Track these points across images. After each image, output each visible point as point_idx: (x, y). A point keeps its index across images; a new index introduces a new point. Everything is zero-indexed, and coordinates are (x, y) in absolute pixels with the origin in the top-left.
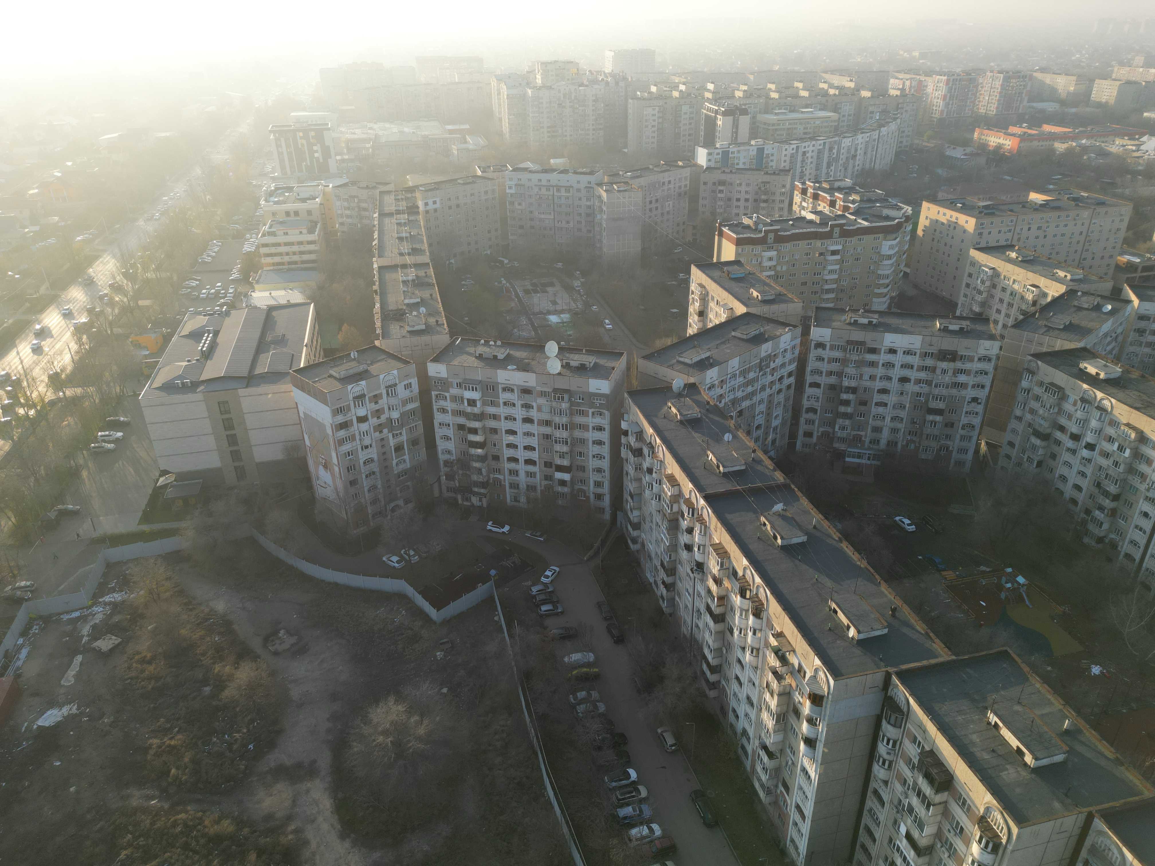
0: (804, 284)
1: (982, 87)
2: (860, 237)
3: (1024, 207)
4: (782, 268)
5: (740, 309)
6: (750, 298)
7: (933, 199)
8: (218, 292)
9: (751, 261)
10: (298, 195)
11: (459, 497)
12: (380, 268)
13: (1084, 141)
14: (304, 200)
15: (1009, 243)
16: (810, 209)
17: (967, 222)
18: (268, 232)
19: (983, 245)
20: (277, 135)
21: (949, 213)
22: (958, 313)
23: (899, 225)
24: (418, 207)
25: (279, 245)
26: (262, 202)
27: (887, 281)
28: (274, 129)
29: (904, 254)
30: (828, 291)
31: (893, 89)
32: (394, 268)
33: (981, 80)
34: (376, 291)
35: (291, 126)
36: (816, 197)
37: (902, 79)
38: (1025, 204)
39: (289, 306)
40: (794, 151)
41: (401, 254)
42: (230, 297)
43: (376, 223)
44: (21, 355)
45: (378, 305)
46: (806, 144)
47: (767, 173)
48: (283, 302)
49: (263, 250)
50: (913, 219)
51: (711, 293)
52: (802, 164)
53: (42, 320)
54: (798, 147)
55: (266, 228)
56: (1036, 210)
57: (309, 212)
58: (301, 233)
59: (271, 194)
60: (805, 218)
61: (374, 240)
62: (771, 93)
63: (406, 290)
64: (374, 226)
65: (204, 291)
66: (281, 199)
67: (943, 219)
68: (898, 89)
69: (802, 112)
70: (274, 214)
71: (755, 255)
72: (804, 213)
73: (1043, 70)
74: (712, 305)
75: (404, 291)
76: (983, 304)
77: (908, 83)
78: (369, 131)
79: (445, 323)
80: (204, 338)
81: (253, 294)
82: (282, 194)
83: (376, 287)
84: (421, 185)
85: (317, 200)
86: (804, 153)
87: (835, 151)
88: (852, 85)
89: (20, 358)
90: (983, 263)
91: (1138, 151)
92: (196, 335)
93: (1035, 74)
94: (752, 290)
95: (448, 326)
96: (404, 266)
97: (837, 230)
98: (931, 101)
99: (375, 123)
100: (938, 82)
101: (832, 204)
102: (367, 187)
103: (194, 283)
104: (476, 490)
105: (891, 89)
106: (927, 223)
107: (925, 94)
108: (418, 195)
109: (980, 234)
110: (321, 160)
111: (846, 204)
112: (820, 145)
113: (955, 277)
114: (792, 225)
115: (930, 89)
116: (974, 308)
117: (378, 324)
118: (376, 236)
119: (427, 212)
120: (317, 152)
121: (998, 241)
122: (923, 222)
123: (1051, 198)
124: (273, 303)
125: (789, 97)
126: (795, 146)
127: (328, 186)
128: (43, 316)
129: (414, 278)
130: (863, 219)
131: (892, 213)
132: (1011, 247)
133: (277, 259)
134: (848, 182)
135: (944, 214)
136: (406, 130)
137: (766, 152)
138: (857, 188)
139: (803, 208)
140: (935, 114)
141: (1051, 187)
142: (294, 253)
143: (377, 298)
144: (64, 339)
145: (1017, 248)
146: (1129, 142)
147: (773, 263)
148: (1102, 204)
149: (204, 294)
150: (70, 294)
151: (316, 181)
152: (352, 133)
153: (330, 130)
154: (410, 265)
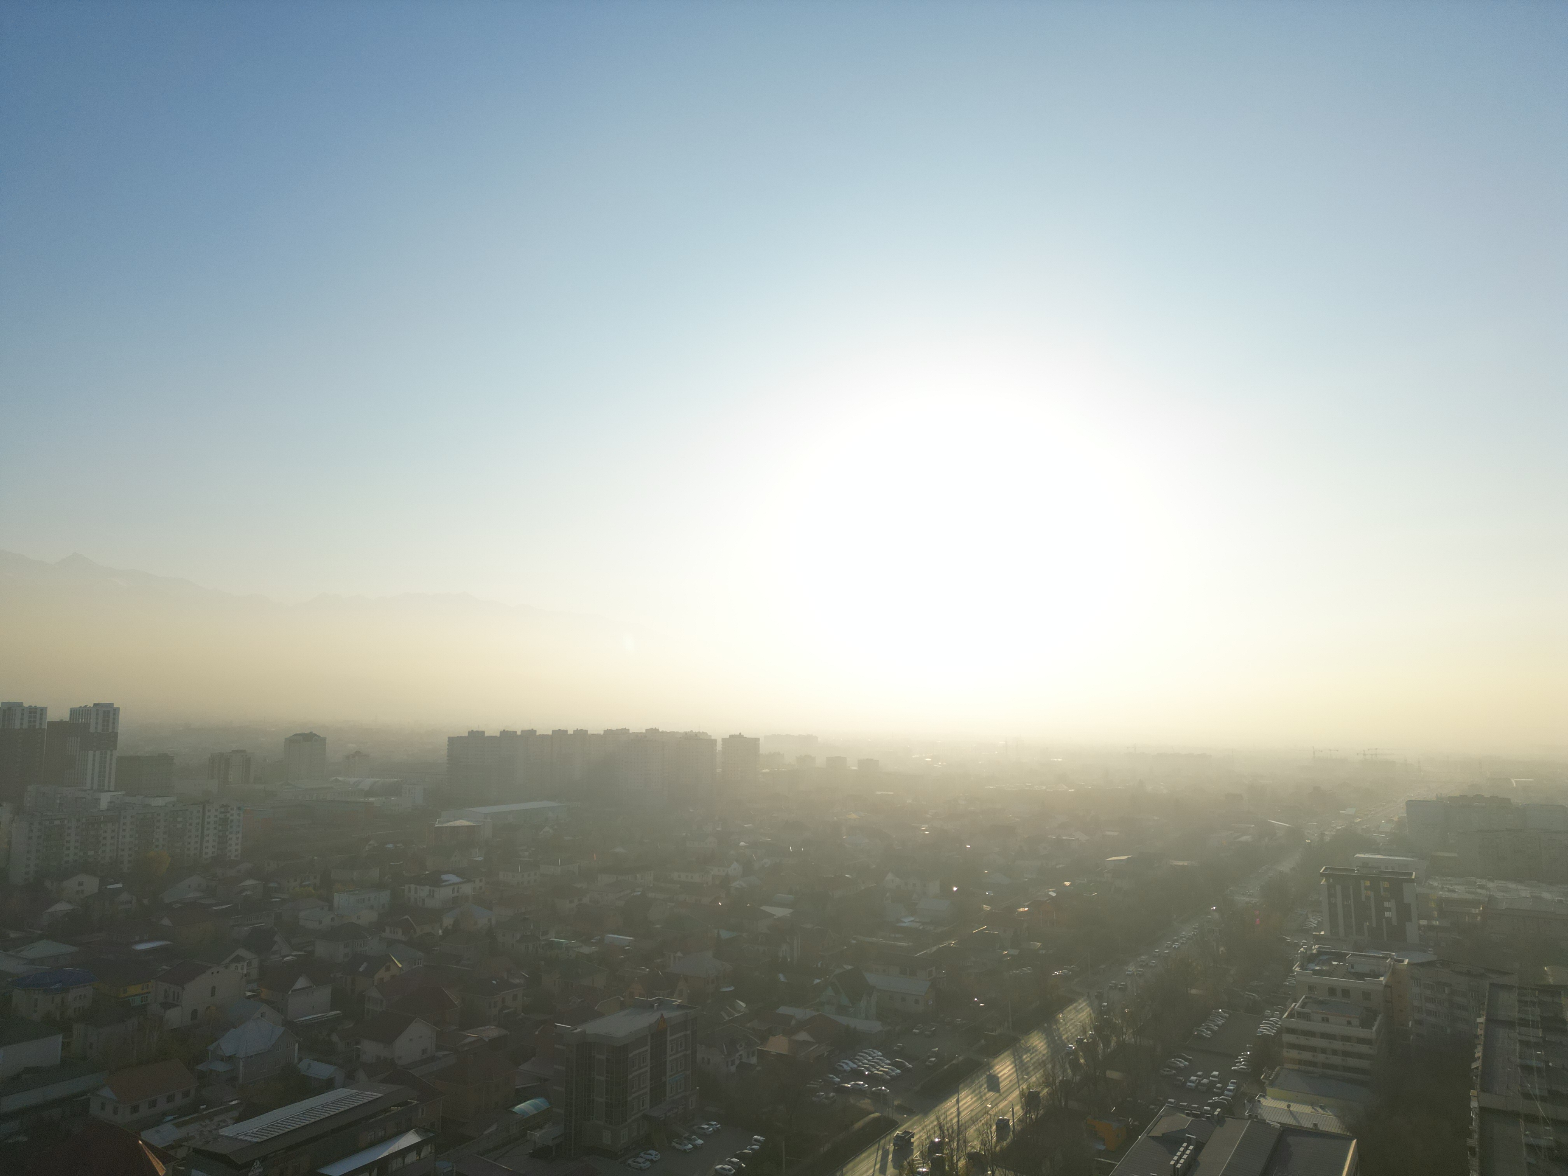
8: (1212, 1084)
10: (1352, 967)
12: (1483, 1110)
14: (1360, 976)
18: (1299, 1013)
20: (1331, 880)
25: (1312, 1034)
26: (1296, 968)
28: (1328, 872)
32: (1510, 1116)
34: (1472, 1150)
35: (1354, 870)
39: (1315, 1133)
41: (1527, 1096)
42: (1228, 1096)
43: (1480, 1032)
48: (1307, 1124)
49: (1287, 1038)
55: (1296, 1006)
57: (1367, 995)
58: (1349, 1023)
59: (1310, 959)
61: (1475, 1060)
63: (1533, 1161)
64: (1477, 1037)
65: (1193, 1078)
66: (1324, 968)
70: (1311, 988)
75: (1530, 1164)
78: (1479, 890)
80: (1182, 1149)
81: (1262, 1099)
82: (1328, 962)
83: (1473, 1141)
85: (1382, 979)
92: (1171, 1142)
96: (1532, 1119)
99: (1492, 880)
102: (1469, 973)
103: (1182, 1063)
118: (1479, 1053)
120: (1389, 910)
124: (1289, 1121)
127: (1403, 961)
129: (1553, 1144)
133: (1306, 1056)
136: (1547, 896)
142: (1335, 1052)
143: (1475, 1162)
149: (1193, 1082)
150: (1031, 1041)
151: (1382, 951)
152: (1449, 891)
153: (1414, 882)
154: (1544, 1118)
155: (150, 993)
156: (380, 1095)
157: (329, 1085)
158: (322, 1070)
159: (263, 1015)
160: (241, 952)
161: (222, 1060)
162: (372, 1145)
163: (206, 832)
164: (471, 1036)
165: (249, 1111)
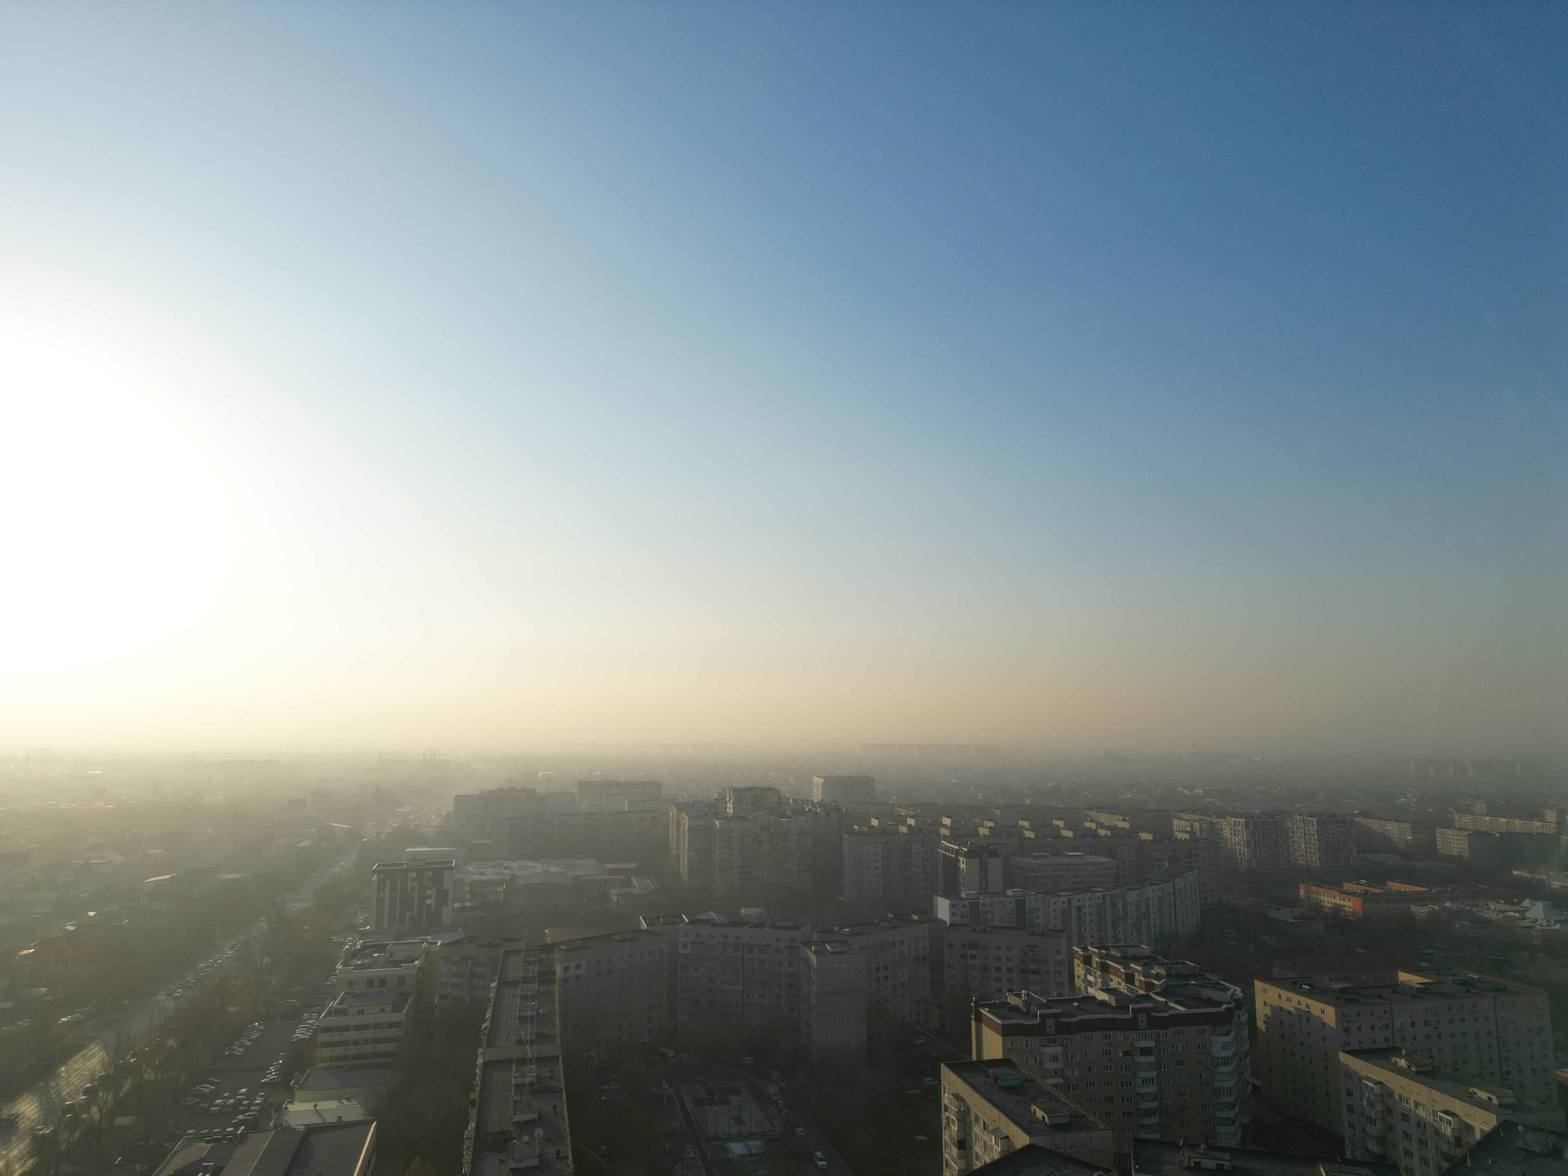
0: (1110, 1099)
1: (1293, 833)
2: (1177, 1029)
3: (1395, 992)
4: (1073, 1073)
5: (1021, 1139)
6: (1033, 1120)
7: (1268, 978)
8: (239, 1103)
9: (1027, 1061)
10: (392, 956)
12: (486, 1064)
13: (1448, 904)
14: (397, 964)
15: (1390, 1043)
16: (1099, 985)
17: (1323, 1012)
18: (336, 1010)
19: (1355, 1046)
20: (382, 876)
21: (1295, 997)
22: (1348, 1155)
23: (1229, 1014)
24: (555, 973)
25: (346, 1028)
26: (339, 967)
27: (1230, 1099)
28: (381, 868)
29: (1246, 1057)
30: (1148, 1113)
31: (1180, 831)
32: (505, 1063)
33: (1289, 825)
34: (473, 1102)
35: (404, 864)
36: (1104, 968)
37: (1188, 820)
38: (1397, 989)
39: (340, 1125)
40: (1066, 905)
41: (520, 1043)
42: (254, 1111)
43: (492, 995)
45: (472, 1125)
46: (1080, 896)
47: (1033, 934)
48: (331, 1119)
49: (323, 1037)
50: (1247, 1003)
51: (974, 1110)
52: (1079, 923)
54: (1069, 901)
55: (334, 1004)
56: (1413, 996)
57: (401, 981)
58: (383, 1010)
59: (354, 954)
60: (1094, 998)
61: (485, 1021)
62: (1025, 832)
63: (518, 1099)
64: (489, 1000)
65: (218, 1101)
66: (366, 961)
67: (1289, 1007)
68: (1186, 832)
69: (1069, 856)
70: (351, 983)
71: (1032, 1051)
72: (1091, 991)
73: (1365, 814)
74: (977, 1129)
75: (516, 1101)
76: (1382, 1140)
77: (1196, 825)
78: (504, 871)
79: (570, 1155)
81: (289, 1106)
82: (370, 955)
84: (563, 943)
85: (416, 962)
86: (1079, 909)
87: (1120, 906)
88: (1126, 825)
90: (1364, 1074)
91: (1524, 919)
93: (1356, 819)
94: (1033, 1107)
95: (574, 1161)
96: (522, 1062)
97: (1142, 1017)
98: (1232, 847)
99: (514, 861)
100: (1234, 825)
101: (1129, 979)
102: (489, 945)
103: (207, 1089)
105: (1177, 831)
106: (1268, 1011)
107: (1222, 838)
108: (557, 956)
109: (1346, 1030)
110: (433, 909)
111: (1148, 980)
112: (1099, 898)
113: (1328, 1095)
114: (1078, 1007)
115: (1227, 833)
116: (1370, 1147)
117: (467, 1157)
118: (488, 1016)
119: (566, 980)
120: (430, 897)
121: (1374, 1041)
122: (1262, 1011)
123: (1428, 981)
124: (315, 1120)
125: (1049, 837)
126: (1065, 899)
127: (436, 943)
129: (534, 1079)
130: (1176, 1002)
131: (1216, 995)
132: (1395, 1051)
133: (338, 1051)
134: (1145, 949)
135: (1289, 999)
136: (553, 869)
137: (1027, 905)
138: (1160, 958)
139: (1090, 984)
140: (1241, 863)
141: (1424, 964)
142: (366, 1042)
143: (474, 1113)
145: (1404, 1052)
146: (1508, 907)
147: (1059, 1065)
148: (1502, 990)
149: (217, 1106)
151: (420, 936)
152: (481, 874)
153: (453, 870)
154: (530, 1058)
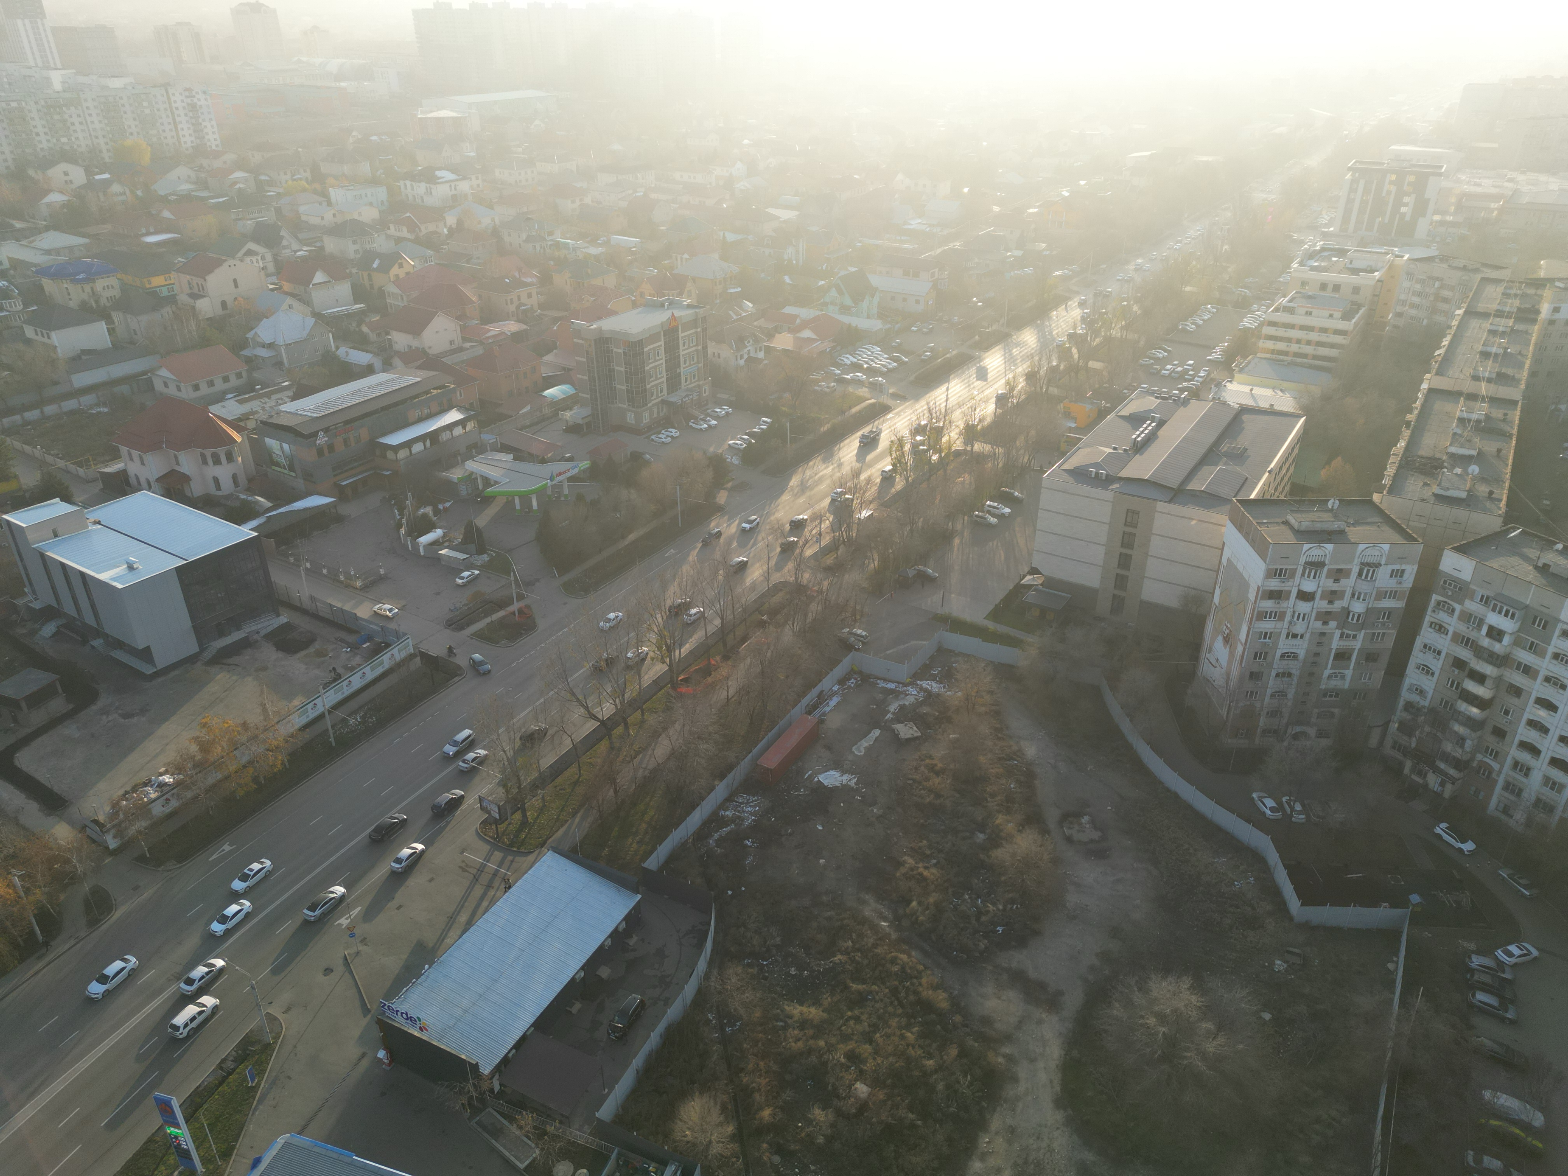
8: (1185, 372)
10: (1351, 263)
11: (1408, 764)
12: (1431, 390)
14: (1355, 271)
18: (1285, 307)
20: (1357, 175)
24: (1538, 312)
25: (1292, 326)
26: (1295, 265)
28: (1358, 165)
32: (1453, 395)
34: (1408, 424)
35: (1384, 163)
39: (1271, 412)
41: (1476, 378)
42: (1197, 381)
43: (1455, 323)
44: (949, 392)
45: (1402, 444)
48: (1264, 404)
49: (1267, 330)
53: (984, 359)
55: (1284, 301)
57: (1356, 290)
58: (1331, 316)
59: (1312, 255)
61: (1440, 348)
63: (1459, 431)
64: (1450, 327)
65: (1169, 367)
66: (1323, 264)
70: (1304, 284)
75: (1455, 434)
78: (1506, 184)
79: (1505, 499)
80: (1145, 426)
81: (1228, 384)
82: (1329, 258)
83: (1411, 417)
84: (1560, 280)
85: (1376, 274)
89: (947, 395)
92: (1136, 420)
95: (1508, 505)
96: (1472, 397)
99: (1523, 173)
102: (1464, 268)
103: (1161, 354)
104: (1442, 766)
108: (1547, 293)
110: (1408, 218)
117: (1391, 470)
118: (1446, 342)
119: (1552, 322)
120: (1406, 205)
124: (1249, 402)
127: (1402, 257)
128: (987, 354)
129: (1482, 418)
133: (1281, 346)
142: (1309, 343)
143: (1406, 433)
144: (996, 386)
149: (1167, 370)
150: (1023, 337)
151: (1387, 246)
152: (1476, 184)
153: (1441, 176)
154: (1483, 396)
155: (174, 284)
156: (419, 379)
157: (369, 370)
158: (360, 357)
159: (290, 306)
160: (251, 246)
161: (264, 347)
162: (421, 420)
163: (178, 119)
164: (494, 330)
165: (301, 392)
